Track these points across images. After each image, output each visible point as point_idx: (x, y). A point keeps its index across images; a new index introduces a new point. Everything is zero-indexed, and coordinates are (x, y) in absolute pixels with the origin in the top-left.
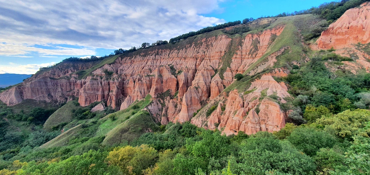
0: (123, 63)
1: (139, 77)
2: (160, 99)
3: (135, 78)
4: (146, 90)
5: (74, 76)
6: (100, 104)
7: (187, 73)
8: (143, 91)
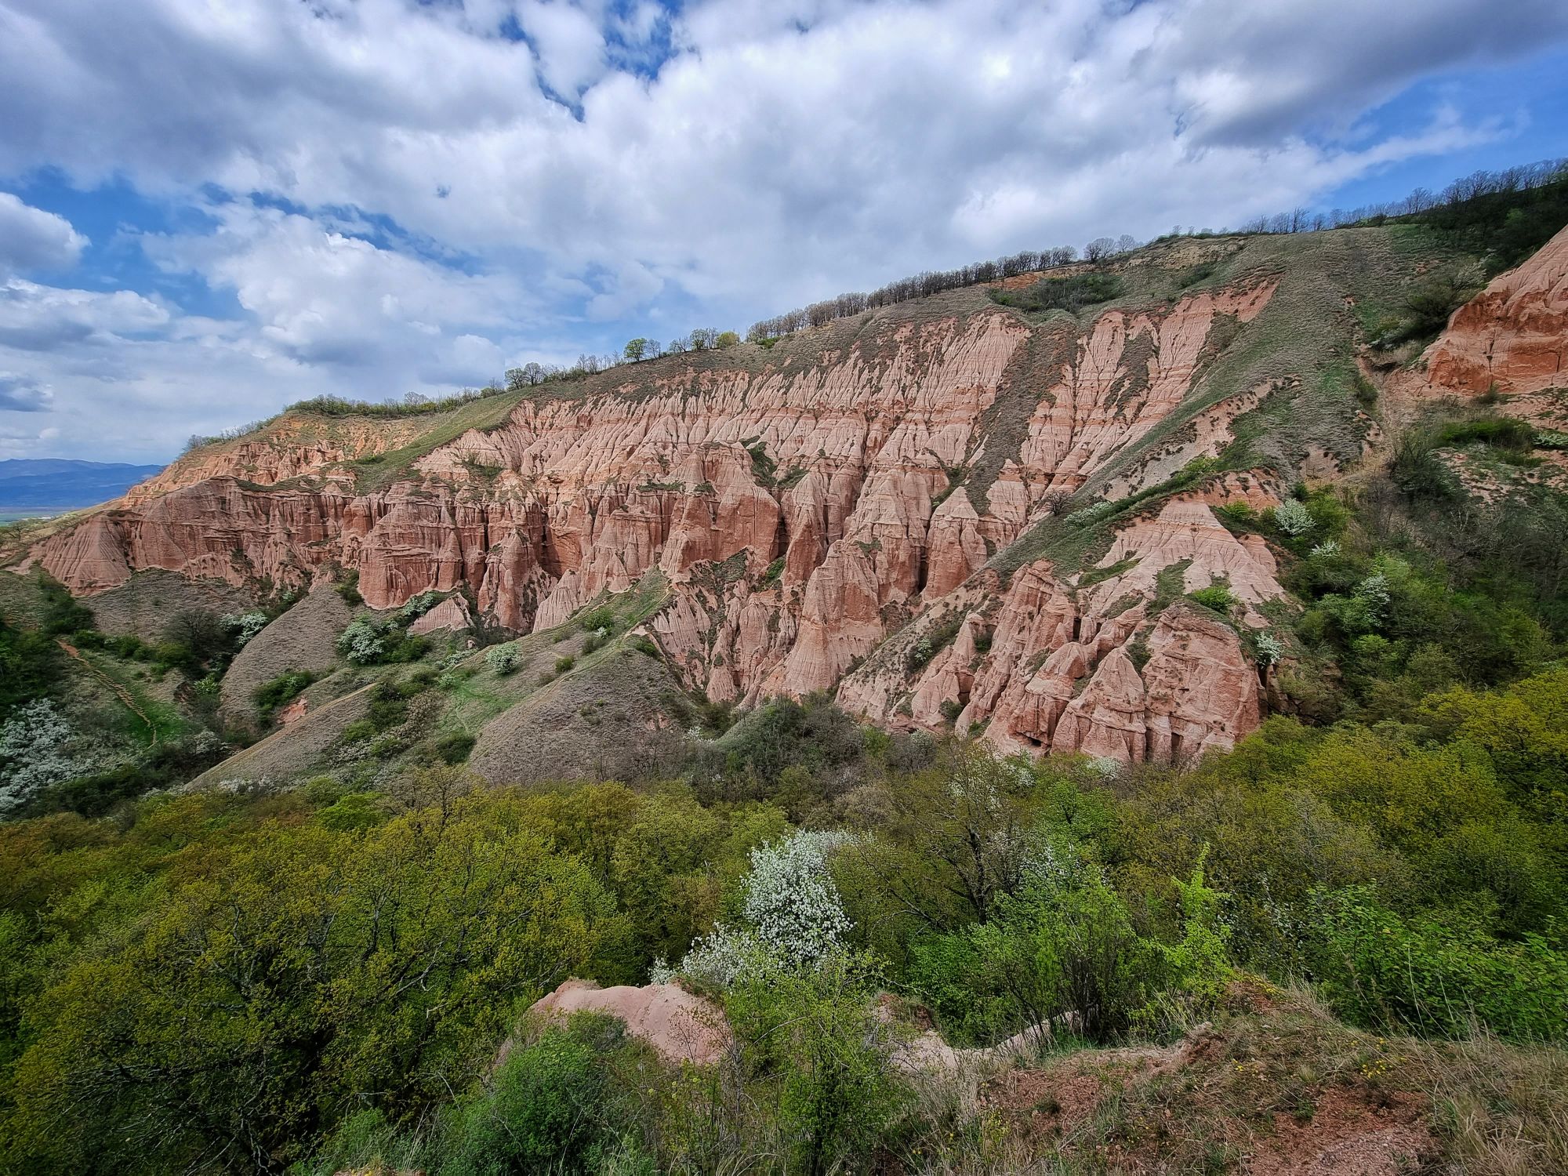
0: (543, 424)
1: (613, 493)
2: (703, 590)
3: (596, 495)
4: (643, 551)
5: (335, 477)
6: (450, 602)
7: (826, 478)
8: (629, 552)
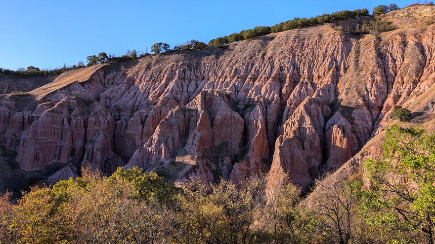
0: (108, 82)
2: (209, 161)
3: (144, 115)
4: (177, 141)
6: (67, 167)
7: (265, 109)
8: (170, 141)
